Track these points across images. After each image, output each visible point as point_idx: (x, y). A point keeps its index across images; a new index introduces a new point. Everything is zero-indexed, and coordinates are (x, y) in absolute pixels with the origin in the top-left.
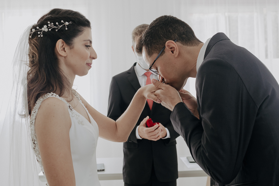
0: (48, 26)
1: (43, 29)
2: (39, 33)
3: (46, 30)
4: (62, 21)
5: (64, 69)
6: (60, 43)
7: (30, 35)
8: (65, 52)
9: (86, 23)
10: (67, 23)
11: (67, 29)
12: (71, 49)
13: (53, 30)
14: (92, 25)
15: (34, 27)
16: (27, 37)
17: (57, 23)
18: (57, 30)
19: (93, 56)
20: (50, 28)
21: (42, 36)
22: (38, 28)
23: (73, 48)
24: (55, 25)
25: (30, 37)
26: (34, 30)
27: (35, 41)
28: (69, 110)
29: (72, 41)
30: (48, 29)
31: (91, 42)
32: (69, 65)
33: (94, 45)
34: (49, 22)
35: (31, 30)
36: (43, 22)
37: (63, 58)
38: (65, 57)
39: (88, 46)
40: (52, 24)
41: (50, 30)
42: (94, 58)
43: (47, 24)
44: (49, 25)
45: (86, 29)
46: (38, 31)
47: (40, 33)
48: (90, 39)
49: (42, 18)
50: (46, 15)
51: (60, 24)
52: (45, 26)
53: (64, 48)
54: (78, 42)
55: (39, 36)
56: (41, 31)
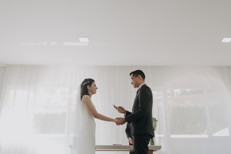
5: (89, 92)
6: (88, 86)
8: (89, 88)
9: (93, 81)
10: (89, 82)
13: (86, 84)
14: (95, 81)
15: (81, 84)
16: (80, 87)
19: (97, 88)
23: (91, 87)
27: (82, 87)
31: (96, 85)
32: (91, 91)
33: (96, 86)
36: (83, 83)
37: (89, 90)
39: (95, 86)
45: (94, 83)
50: (84, 81)
54: (92, 85)
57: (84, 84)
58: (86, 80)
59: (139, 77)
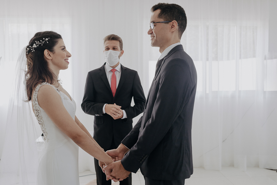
0: (36, 44)
1: (34, 46)
2: (32, 49)
3: (36, 46)
4: (44, 39)
5: (52, 67)
6: (46, 52)
7: (27, 52)
8: (51, 56)
9: (58, 37)
10: (47, 39)
11: (48, 42)
12: (53, 54)
13: (40, 45)
14: (62, 37)
15: (28, 47)
17: (41, 41)
18: (42, 45)
19: (69, 55)
20: (38, 45)
21: (34, 51)
22: (30, 47)
23: (55, 53)
24: (40, 42)
25: (27, 53)
26: (28, 49)
27: (30, 55)
28: (58, 92)
29: (53, 49)
30: (37, 46)
31: (65, 47)
32: (55, 64)
34: (36, 42)
35: (27, 49)
36: (32, 42)
37: (51, 60)
38: (52, 60)
39: (64, 49)
40: (38, 42)
41: (38, 46)
42: (70, 57)
43: (35, 43)
44: (37, 43)
45: (59, 40)
46: (31, 49)
48: (64, 45)
49: (31, 40)
50: (33, 38)
52: (34, 44)
53: (49, 55)
54: (57, 48)
55: (32, 51)
56: (32, 48)
57: (35, 46)
58: (39, 36)
59: (173, 26)
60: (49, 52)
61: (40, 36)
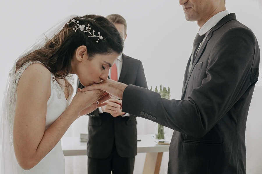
0: (85, 28)
1: (80, 26)
3: (82, 29)
4: (99, 33)
6: (82, 48)
7: (70, 22)
8: (82, 58)
11: (97, 42)
12: (88, 59)
13: (87, 34)
15: (76, 19)
17: (94, 31)
18: (89, 36)
20: (86, 30)
21: (75, 31)
22: (78, 22)
23: (91, 60)
24: (91, 31)
25: (68, 24)
26: (74, 21)
27: (68, 31)
29: (94, 54)
31: (110, 66)
34: (88, 25)
40: (90, 28)
41: (85, 31)
43: (86, 26)
44: (87, 28)
45: (114, 54)
46: (76, 25)
47: (76, 28)
48: (111, 63)
51: (96, 34)
52: (83, 26)
53: (83, 55)
56: (78, 26)
57: (82, 27)
60: (86, 52)
61: (99, 26)
